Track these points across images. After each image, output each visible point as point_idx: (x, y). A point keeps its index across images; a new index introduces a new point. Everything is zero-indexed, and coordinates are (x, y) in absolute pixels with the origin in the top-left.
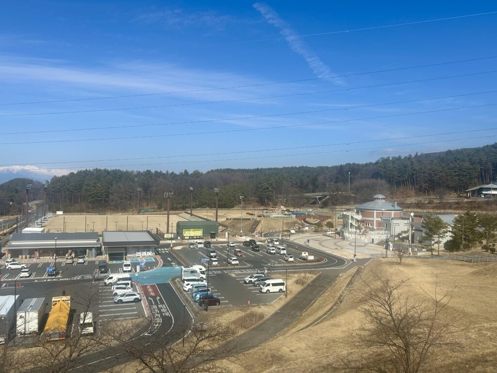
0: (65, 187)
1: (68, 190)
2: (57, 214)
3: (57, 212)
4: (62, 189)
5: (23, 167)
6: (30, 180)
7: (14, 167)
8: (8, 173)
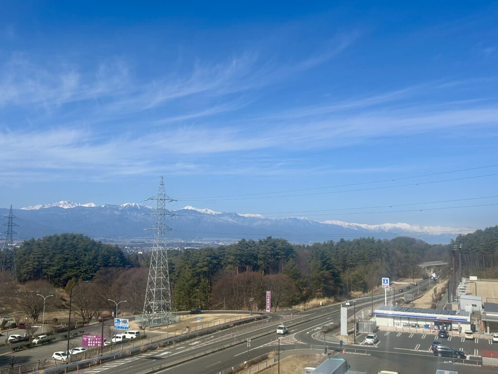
0: (473, 247)
1: (478, 251)
2: (470, 279)
3: (470, 277)
4: (470, 249)
5: (394, 225)
6: (412, 239)
7: (385, 225)
8: (380, 231)
